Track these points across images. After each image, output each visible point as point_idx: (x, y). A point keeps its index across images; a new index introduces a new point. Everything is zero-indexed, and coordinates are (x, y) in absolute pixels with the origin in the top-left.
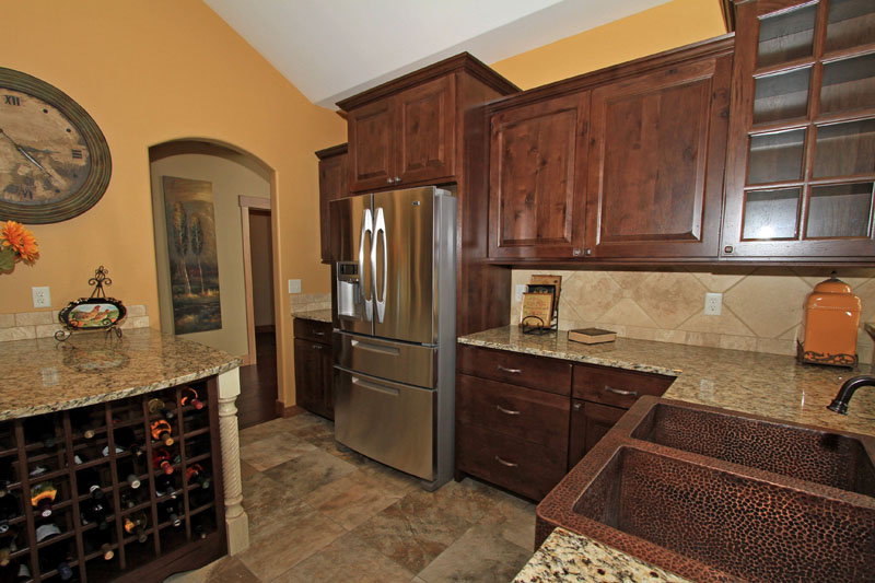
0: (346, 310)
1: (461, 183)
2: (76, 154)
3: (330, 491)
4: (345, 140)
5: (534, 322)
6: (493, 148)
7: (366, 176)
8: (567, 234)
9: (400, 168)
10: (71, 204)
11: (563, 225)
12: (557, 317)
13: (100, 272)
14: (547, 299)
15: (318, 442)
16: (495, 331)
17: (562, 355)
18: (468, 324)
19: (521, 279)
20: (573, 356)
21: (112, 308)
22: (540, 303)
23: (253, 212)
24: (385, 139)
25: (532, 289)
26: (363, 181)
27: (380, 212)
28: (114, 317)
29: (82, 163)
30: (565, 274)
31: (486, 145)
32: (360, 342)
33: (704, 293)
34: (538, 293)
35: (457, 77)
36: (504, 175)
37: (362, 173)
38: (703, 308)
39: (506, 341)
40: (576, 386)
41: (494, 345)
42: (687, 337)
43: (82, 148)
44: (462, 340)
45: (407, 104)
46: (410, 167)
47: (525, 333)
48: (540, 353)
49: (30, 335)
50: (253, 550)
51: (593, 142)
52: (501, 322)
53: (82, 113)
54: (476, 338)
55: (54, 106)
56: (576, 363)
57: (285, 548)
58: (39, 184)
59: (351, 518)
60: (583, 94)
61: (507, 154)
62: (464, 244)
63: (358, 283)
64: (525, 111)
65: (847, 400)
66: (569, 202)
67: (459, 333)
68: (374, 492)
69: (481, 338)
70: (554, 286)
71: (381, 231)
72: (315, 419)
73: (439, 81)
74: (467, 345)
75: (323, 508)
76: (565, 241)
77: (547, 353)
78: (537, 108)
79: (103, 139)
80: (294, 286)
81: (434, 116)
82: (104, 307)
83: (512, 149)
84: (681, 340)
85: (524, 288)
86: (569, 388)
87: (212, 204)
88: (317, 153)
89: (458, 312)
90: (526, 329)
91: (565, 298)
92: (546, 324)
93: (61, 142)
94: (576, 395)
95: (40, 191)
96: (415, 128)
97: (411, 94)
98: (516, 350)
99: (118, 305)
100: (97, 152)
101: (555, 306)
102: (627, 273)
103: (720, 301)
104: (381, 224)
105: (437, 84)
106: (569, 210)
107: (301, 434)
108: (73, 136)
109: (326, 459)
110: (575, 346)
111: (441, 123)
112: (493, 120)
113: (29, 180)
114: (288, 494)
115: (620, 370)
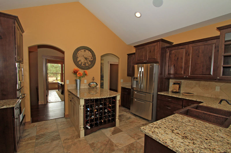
0: (134, 86)
1: (160, 63)
2: (92, 58)
3: (131, 120)
4: (135, 52)
5: (175, 91)
6: (166, 55)
7: (139, 60)
8: (182, 73)
9: (147, 59)
10: (90, 66)
11: (182, 71)
12: (180, 90)
13: (93, 78)
14: (178, 86)
15: (127, 112)
16: (166, 92)
17: (180, 97)
18: (160, 90)
19: (172, 82)
20: (183, 97)
21: (95, 84)
22: (176, 87)
23: (111, 64)
24: (144, 54)
25: (174, 84)
26: (138, 61)
27: (143, 68)
28: (96, 85)
29: (92, 60)
30: (182, 81)
31: (165, 55)
32: (137, 92)
33: (215, 86)
34: (176, 84)
35: (159, 43)
36: (169, 60)
37: (138, 59)
38: (215, 89)
39: (168, 94)
40: (183, 104)
41: (166, 95)
42: (211, 96)
43: (92, 57)
44: (159, 93)
45: (149, 47)
46: (149, 59)
47: (172, 93)
48: (176, 96)
49: (84, 88)
50: (119, 126)
51: (189, 55)
52: (167, 90)
53: (93, 52)
54: (162, 93)
55: (90, 51)
56: (183, 99)
57: (125, 127)
58: (87, 63)
59: (136, 125)
60: (187, 45)
61: (169, 56)
62: (160, 74)
63: (138, 81)
64: (174, 48)
65: (221, 102)
66: (183, 66)
67: (158, 92)
68: (139, 121)
69: (163, 93)
70: (179, 83)
71: (143, 71)
72: (125, 108)
73: (156, 43)
74: (160, 94)
75: (130, 122)
76: (182, 74)
77: (177, 96)
78: (176, 48)
79: (95, 56)
80: (122, 81)
81: (154, 49)
82: (94, 84)
83: (171, 56)
84: (210, 96)
85: (172, 83)
86: (182, 104)
87: (103, 63)
88: (127, 54)
89: (158, 88)
90: (173, 92)
91: (182, 86)
92: (177, 91)
93: (90, 56)
94: (183, 105)
95: (87, 65)
96: (150, 52)
97: (150, 45)
98: (170, 96)
99: (96, 83)
100: (94, 58)
101: (180, 87)
102: (197, 81)
103: (219, 88)
104: (143, 70)
105: (155, 44)
106: (183, 68)
107: (122, 110)
108: (91, 55)
109: (129, 115)
110: (184, 96)
111: (156, 51)
112: (167, 50)
113: (86, 63)
114: (123, 120)
115: (193, 101)
